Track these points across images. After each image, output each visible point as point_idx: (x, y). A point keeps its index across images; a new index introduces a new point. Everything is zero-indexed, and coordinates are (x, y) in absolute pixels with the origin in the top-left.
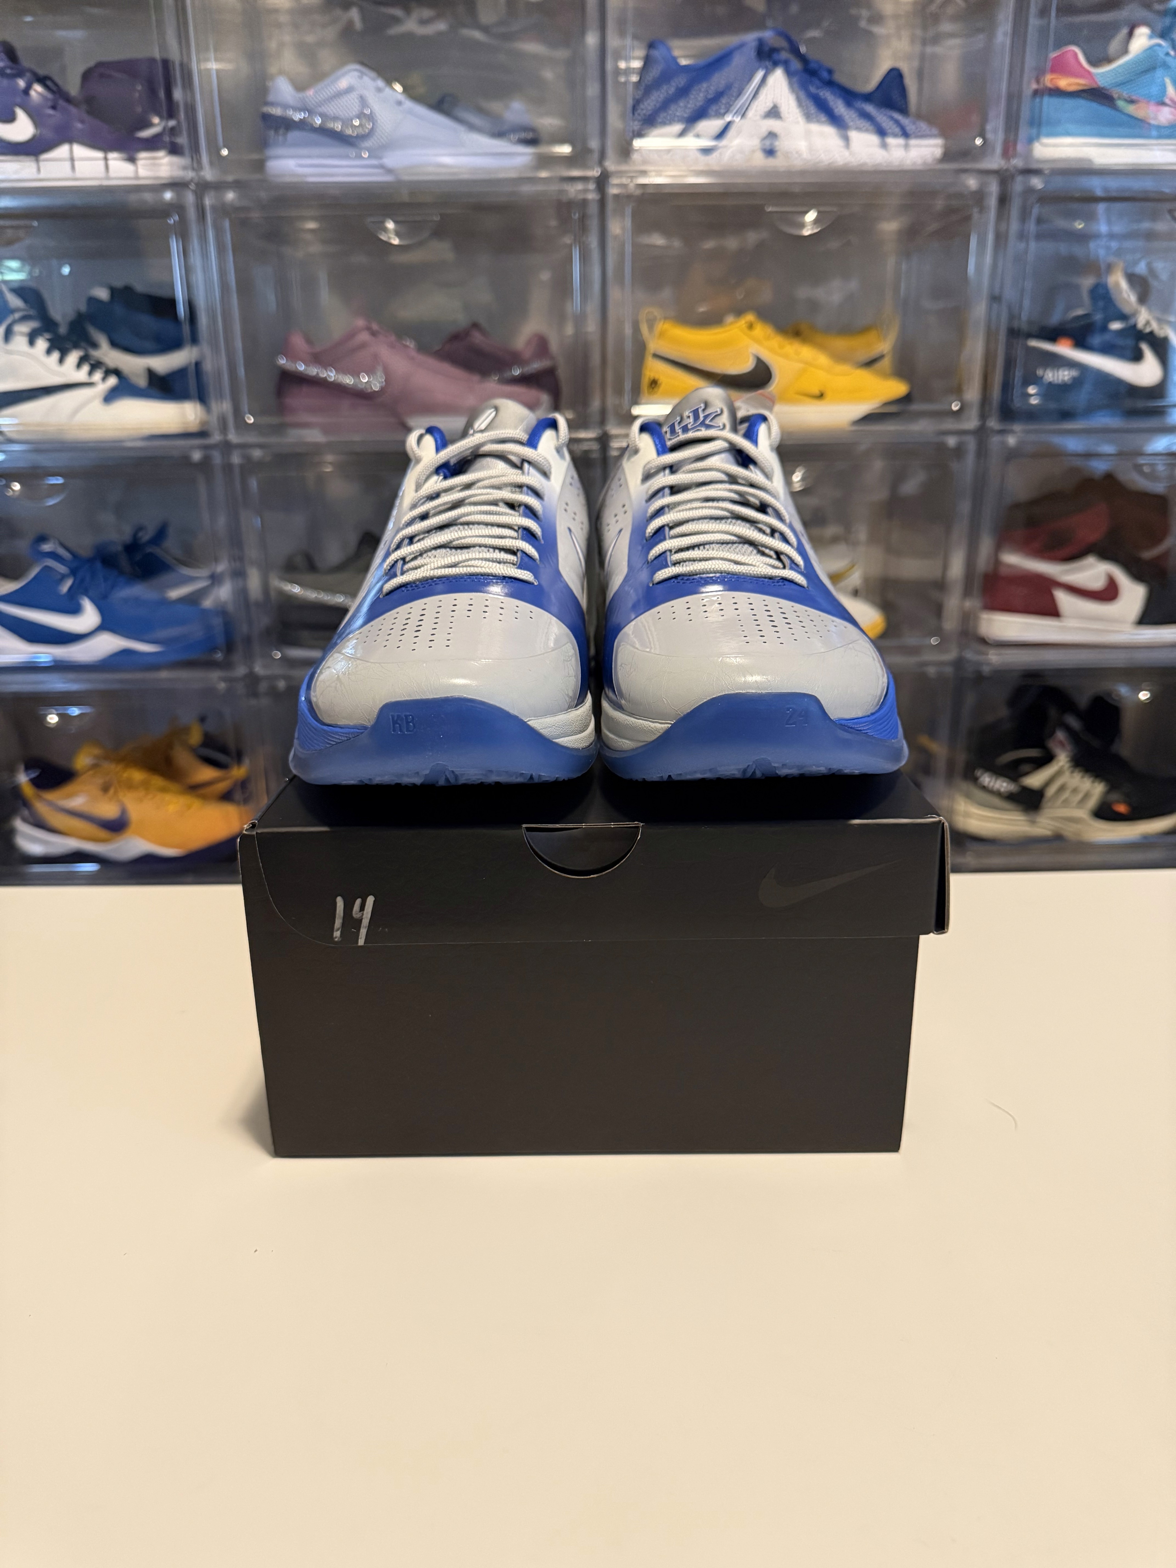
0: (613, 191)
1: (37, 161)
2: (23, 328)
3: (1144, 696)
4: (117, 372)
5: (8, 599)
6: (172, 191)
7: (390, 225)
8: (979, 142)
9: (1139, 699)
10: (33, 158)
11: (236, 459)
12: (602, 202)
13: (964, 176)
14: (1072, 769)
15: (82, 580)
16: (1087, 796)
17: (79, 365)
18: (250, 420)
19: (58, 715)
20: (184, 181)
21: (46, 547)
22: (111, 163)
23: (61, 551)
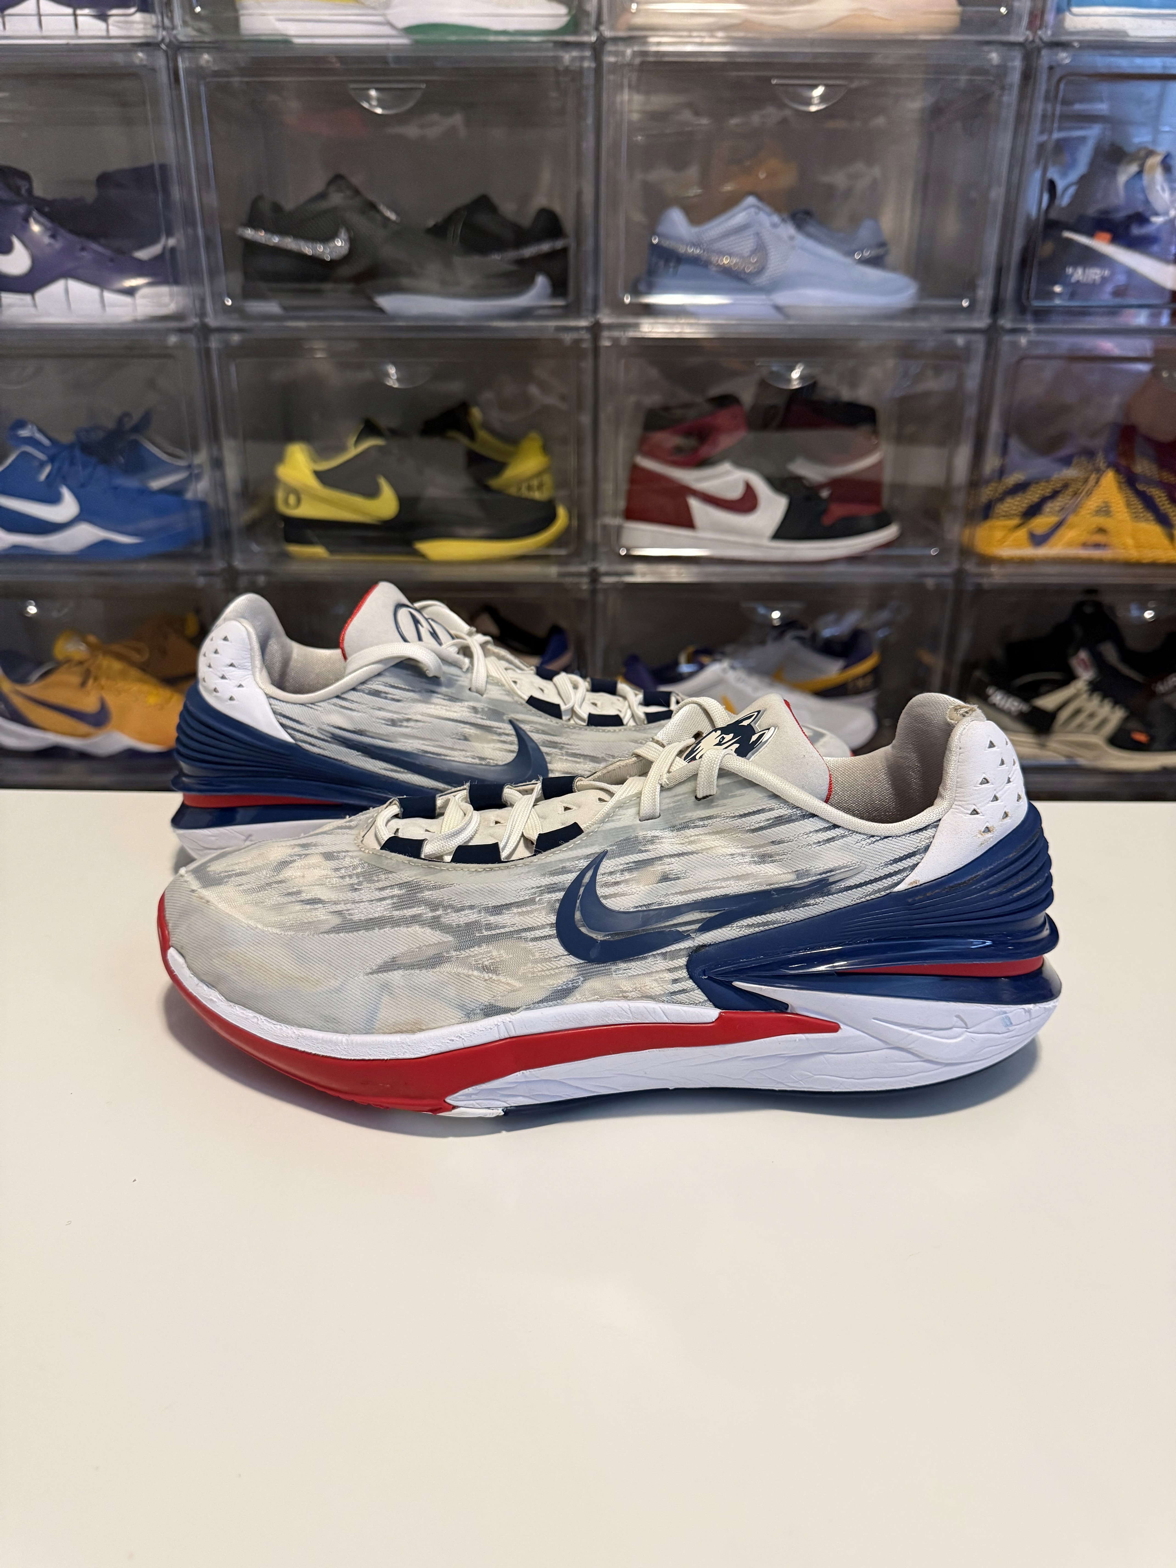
0: (609, 59)
3: (1148, 615)
6: (143, 51)
7: (373, 93)
8: (1003, 10)
9: (1144, 617)
11: (214, 344)
12: (598, 71)
13: (986, 48)
14: (1090, 693)
15: (61, 468)
16: (1104, 721)
18: (229, 302)
19: (36, 606)
20: (156, 41)
21: (24, 433)
22: (80, 19)
23: (39, 436)
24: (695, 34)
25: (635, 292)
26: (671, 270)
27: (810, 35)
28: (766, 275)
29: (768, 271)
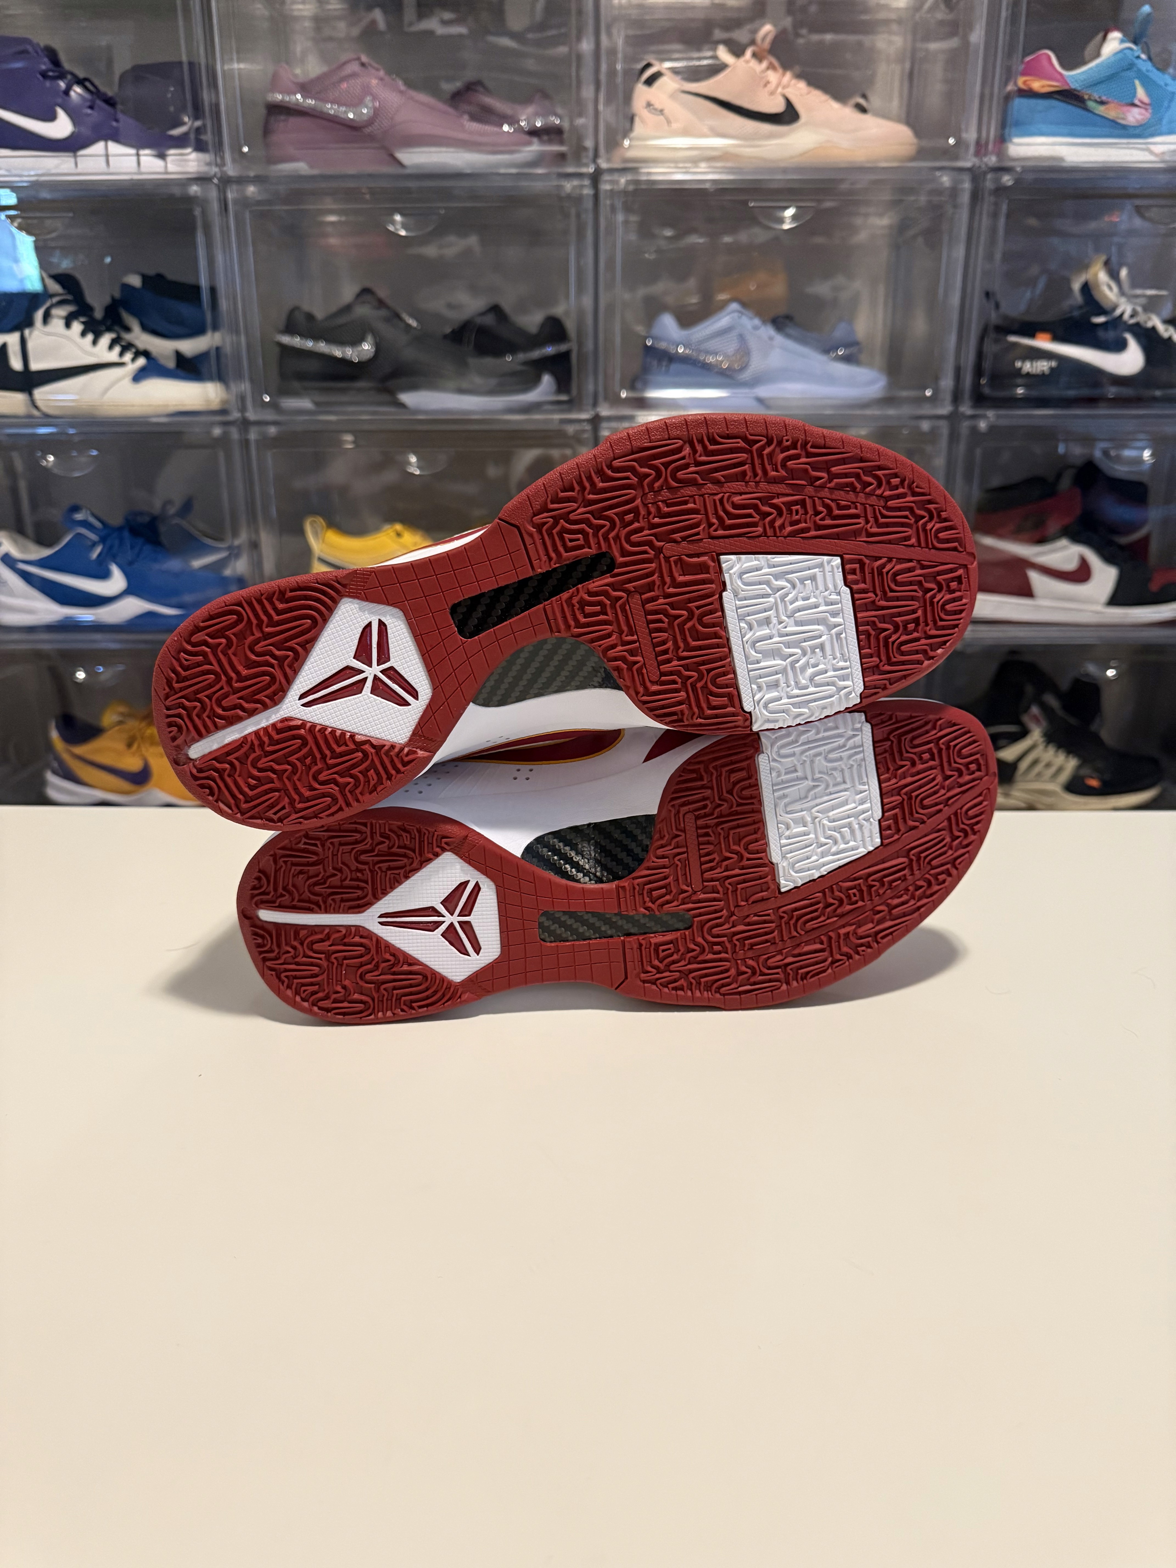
0: (605, 187)
1: (75, 157)
2: (61, 312)
3: (1111, 673)
4: (146, 354)
5: (42, 563)
6: (197, 184)
7: (398, 218)
8: (951, 141)
9: (1106, 675)
10: (71, 154)
11: (253, 435)
12: (596, 196)
13: (938, 173)
14: (1044, 744)
15: (111, 548)
16: (1060, 770)
17: (111, 347)
18: (267, 399)
19: (86, 672)
20: (209, 176)
21: (79, 516)
22: (142, 159)
23: (92, 520)
24: (681, 165)
25: (632, 387)
26: (664, 368)
27: (782, 165)
28: (749, 371)
29: (750, 367)
